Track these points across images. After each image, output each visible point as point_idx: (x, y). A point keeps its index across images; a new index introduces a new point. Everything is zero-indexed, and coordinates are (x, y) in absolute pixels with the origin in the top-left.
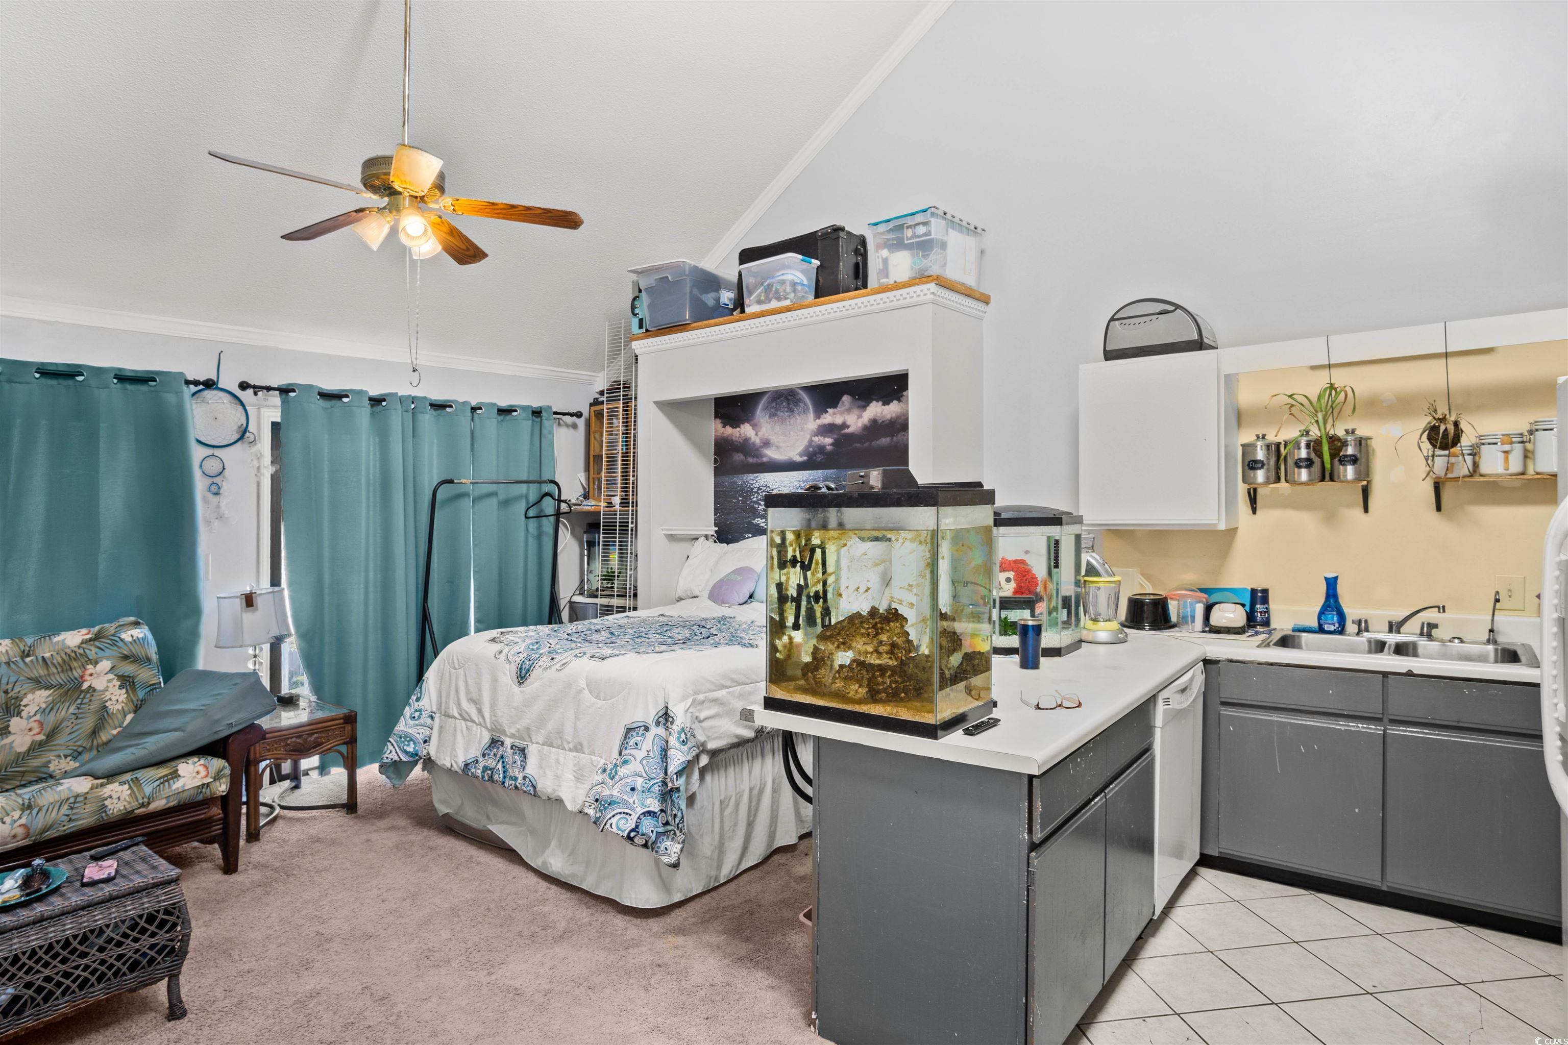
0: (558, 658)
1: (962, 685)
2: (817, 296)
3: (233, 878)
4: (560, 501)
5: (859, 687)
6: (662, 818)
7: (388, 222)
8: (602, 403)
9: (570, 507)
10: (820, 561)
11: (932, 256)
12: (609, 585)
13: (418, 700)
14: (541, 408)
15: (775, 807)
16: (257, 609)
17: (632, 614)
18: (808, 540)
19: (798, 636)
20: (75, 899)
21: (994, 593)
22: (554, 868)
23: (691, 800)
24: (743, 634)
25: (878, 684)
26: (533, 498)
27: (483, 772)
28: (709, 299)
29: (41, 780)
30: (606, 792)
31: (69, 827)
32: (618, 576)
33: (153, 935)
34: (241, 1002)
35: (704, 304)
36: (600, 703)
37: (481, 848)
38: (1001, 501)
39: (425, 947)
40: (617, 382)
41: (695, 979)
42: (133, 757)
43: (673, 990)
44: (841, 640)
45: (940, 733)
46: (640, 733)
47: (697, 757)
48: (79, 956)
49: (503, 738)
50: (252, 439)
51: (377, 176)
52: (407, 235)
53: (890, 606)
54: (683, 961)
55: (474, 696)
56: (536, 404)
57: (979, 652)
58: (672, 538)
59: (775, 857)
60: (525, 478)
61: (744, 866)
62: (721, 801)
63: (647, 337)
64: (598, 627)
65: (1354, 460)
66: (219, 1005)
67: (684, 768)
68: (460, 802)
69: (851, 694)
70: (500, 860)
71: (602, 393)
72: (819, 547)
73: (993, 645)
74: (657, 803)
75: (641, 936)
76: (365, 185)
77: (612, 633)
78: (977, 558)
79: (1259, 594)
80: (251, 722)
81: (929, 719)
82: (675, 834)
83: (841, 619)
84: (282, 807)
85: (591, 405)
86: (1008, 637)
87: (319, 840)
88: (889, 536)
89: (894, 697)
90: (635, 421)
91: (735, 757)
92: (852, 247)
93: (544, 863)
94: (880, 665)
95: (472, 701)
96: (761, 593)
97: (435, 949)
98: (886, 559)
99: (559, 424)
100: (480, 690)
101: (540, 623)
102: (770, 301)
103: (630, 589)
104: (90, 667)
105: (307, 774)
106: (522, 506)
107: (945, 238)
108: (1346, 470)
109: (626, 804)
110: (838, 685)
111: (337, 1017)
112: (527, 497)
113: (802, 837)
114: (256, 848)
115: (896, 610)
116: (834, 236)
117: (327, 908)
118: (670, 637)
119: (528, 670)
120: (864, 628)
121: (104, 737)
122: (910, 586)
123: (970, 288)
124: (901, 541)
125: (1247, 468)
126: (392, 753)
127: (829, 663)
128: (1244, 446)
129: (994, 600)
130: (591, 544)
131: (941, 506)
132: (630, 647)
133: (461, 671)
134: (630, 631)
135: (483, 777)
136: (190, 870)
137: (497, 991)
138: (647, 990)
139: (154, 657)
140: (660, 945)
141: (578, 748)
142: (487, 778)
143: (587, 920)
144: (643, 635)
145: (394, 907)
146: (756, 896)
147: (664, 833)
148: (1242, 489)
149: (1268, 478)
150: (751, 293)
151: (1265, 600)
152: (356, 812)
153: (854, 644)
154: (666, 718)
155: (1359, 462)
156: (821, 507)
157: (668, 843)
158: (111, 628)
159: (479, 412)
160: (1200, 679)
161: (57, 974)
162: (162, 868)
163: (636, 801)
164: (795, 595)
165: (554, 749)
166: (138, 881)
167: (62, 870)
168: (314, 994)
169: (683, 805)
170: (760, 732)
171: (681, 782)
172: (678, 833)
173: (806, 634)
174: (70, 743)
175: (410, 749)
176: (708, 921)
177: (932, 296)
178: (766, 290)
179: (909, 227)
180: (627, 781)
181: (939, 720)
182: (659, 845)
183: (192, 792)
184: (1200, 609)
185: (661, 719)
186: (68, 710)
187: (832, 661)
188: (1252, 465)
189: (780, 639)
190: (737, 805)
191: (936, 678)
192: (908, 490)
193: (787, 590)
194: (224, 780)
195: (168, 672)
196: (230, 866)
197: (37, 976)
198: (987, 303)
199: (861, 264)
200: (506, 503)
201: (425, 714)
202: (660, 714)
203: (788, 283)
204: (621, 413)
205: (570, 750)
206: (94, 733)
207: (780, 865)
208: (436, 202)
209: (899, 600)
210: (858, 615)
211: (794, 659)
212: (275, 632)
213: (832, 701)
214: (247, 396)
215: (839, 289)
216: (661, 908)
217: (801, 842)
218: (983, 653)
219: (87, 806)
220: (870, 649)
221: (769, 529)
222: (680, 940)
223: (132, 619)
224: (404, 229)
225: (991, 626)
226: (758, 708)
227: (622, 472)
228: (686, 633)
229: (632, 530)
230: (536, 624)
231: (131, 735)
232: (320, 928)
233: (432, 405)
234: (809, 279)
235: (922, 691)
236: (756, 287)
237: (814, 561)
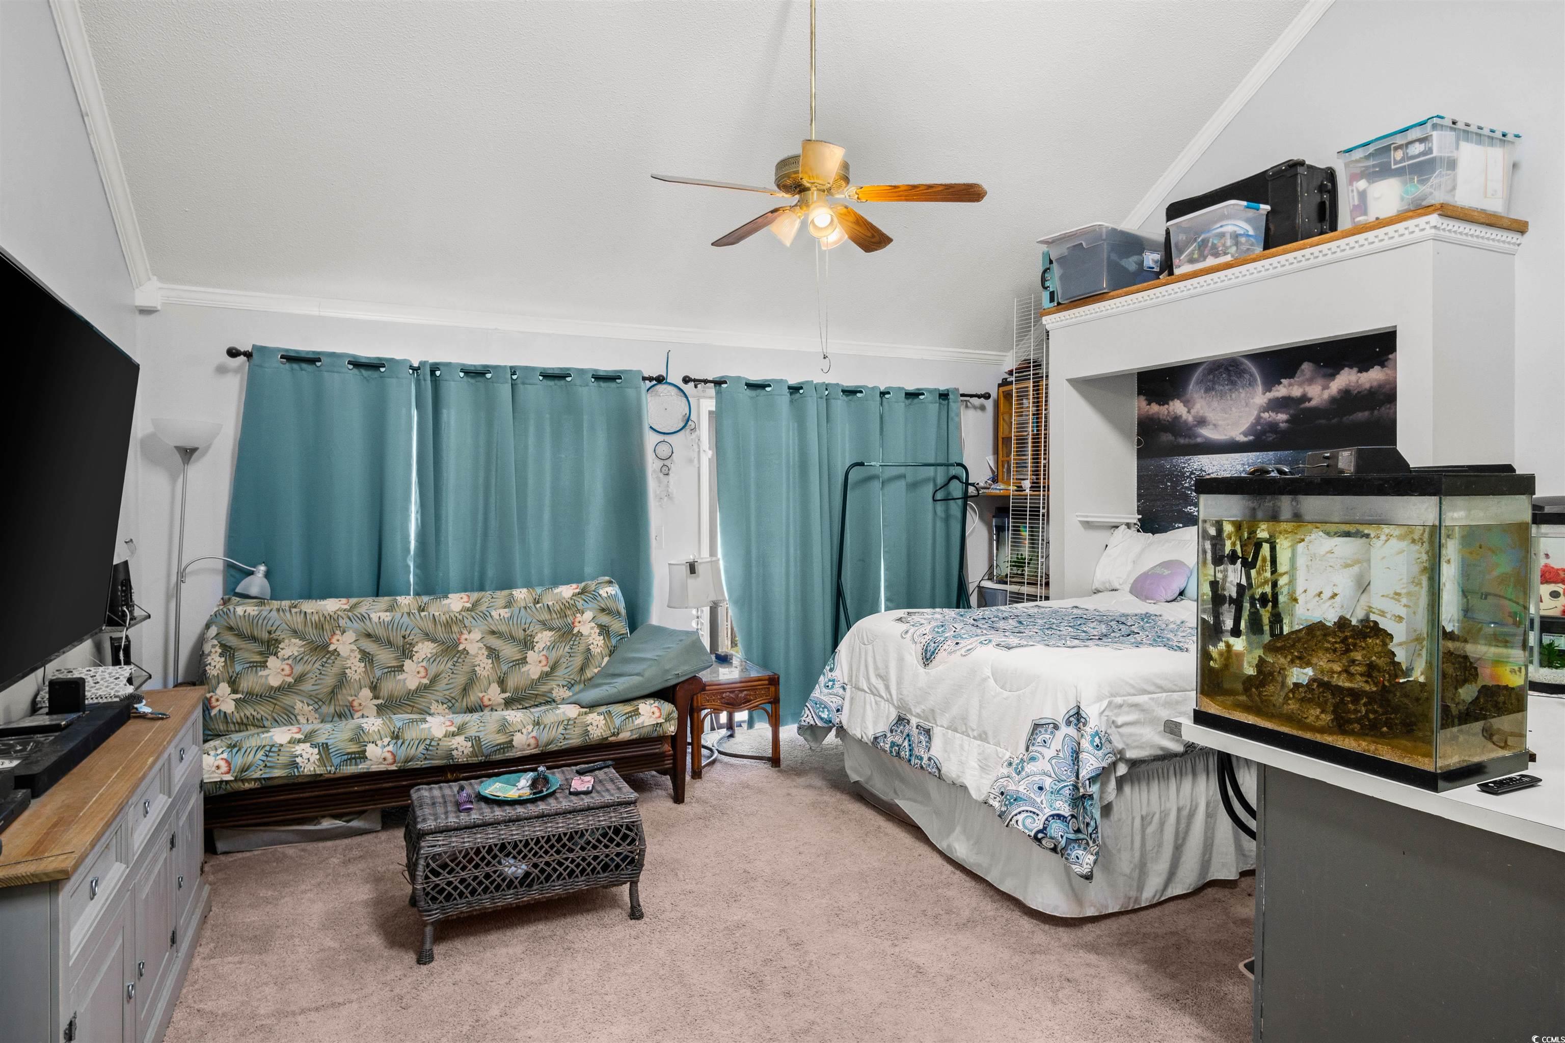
0: (963, 643)
1: (1478, 726)
2: (1266, 247)
3: (681, 807)
4: (967, 484)
5: (1322, 712)
6: (1073, 824)
7: (799, 217)
8: (1011, 383)
9: (977, 490)
10: (1268, 558)
11: (1434, 180)
12: (1019, 572)
13: (831, 670)
14: (948, 390)
15: (1209, 835)
16: (698, 576)
17: (1044, 603)
18: (1252, 532)
19: (1239, 644)
20: (565, 803)
21: (1532, 610)
22: (958, 854)
23: (1107, 810)
24: (1171, 636)
25: (1349, 712)
26: (940, 481)
27: (891, 747)
28: (1130, 264)
29: (547, 703)
30: (1012, 787)
31: (564, 744)
32: (1029, 563)
33: (618, 845)
34: (683, 917)
35: (1125, 270)
36: (1006, 694)
37: (889, 820)
38: (1542, 491)
39: (836, 905)
40: (1027, 361)
41: (1109, 1004)
42: (606, 693)
43: (1084, 1011)
44: (1296, 654)
45: (1441, 784)
46: (1049, 731)
47: (1114, 765)
48: (568, 850)
49: (909, 716)
50: (693, 427)
51: (788, 176)
52: (815, 226)
53: (1367, 616)
54: (1096, 981)
55: (882, 672)
56: (943, 387)
57: (1506, 687)
58: (1088, 525)
59: (1209, 890)
60: (932, 461)
61: (1171, 893)
62: (1142, 816)
63: (1059, 311)
64: (1006, 614)
66: (667, 915)
67: (1098, 775)
68: (869, 773)
69: (1310, 720)
70: (907, 835)
71: (1010, 373)
72: (1267, 541)
73: (1529, 679)
74: (1068, 808)
75: (1049, 944)
76: (778, 186)
77: (1020, 622)
78: (1503, 565)
80: (692, 675)
81: (1425, 764)
82: (1088, 844)
83: (1296, 628)
84: (720, 752)
85: (1000, 386)
86: (1554, 670)
87: (748, 786)
88: (1366, 532)
89: (1371, 730)
90: (1046, 401)
91: (1160, 771)
92: (1316, 182)
93: (949, 846)
94: (1350, 690)
95: (879, 676)
96: (1192, 591)
97: (844, 909)
98: (1365, 561)
99: (967, 406)
100: (887, 667)
101: (949, 606)
102: (1205, 258)
103: (1042, 577)
104: (578, 615)
105: (741, 726)
106: (930, 488)
107: (1455, 154)
109: (1033, 803)
110: (1292, 707)
111: (758, 952)
112: (934, 480)
113: (1244, 874)
114: (698, 784)
115: (1376, 623)
116: (1288, 174)
117: (753, 849)
118: (1084, 632)
119: (933, 653)
120: (1329, 642)
121: (589, 673)
122: (1396, 594)
123: (1494, 215)
124: (1383, 538)
126: (808, 718)
127: (1280, 679)
129: (1532, 621)
130: (1000, 529)
131: (1446, 495)
132: (1038, 639)
133: (870, 647)
134: (1040, 622)
135: (891, 752)
136: (647, 795)
137: (900, 963)
138: (1054, 1003)
139: (623, 611)
140: (1070, 958)
141: (982, 737)
142: (894, 754)
143: (991, 913)
144: (1054, 626)
145: (810, 861)
146: (1185, 930)
147: (1076, 841)
150: (1181, 252)
152: (779, 766)
153: (1314, 660)
154: (1077, 718)
156: (1269, 494)
157: (1081, 852)
158: (592, 585)
159: (887, 396)
161: (554, 861)
162: (624, 790)
163: (1044, 802)
164: (1234, 595)
165: (958, 735)
166: (607, 798)
167: (557, 778)
168: (741, 926)
169: (1097, 814)
170: (1190, 748)
171: (1094, 789)
172: (1091, 843)
173: (1250, 643)
174: (566, 676)
175: (825, 715)
176: (1126, 945)
177: (1433, 231)
178: (1200, 247)
179: (1400, 147)
180: (1035, 778)
181: (1441, 768)
182: (1069, 851)
183: (649, 729)
185: (1072, 719)
186: (563, 650)
187: (1285, 677)
189: (1215, 645)
190: (1162, 824)
191: (1436, 714)
192: (1394, 475)
193: (1224, 589)
194: (673, 722)
195: (633, 626)
196: (678, 797)
197: (541, 860)
198: (1523, 232)
199: (1327, 203)
200: (914, 486)
201: (837, 685)
202: (1071, 713)
203: (1228, 236)
204: (1031, 393)
205: (974, 738)
206: (582, 670)
207: (1215, 900)
208: (842, 193)
209: (1380, 610)
210: (1320, 626)
211: (1233, 669)
212: (713, 597)
213: (1282, 725)
214: (689, 388)
215: (1297, 236)
216: (1072, 919)
217: (1243, 879)
218: (1513, 689)
219: (576, 729)
220: (1337, 667)
221: (1201, 517)
222: (1092, 958)
223: (607, 578)
224: (813, 221)
225: (1527, 653)
226: (1187, 722)
227: (1033, 455)
228: (1103, 629)
229: (1043, 516)
230: (942, 607)
231: (608, 674)
232: (748, 867)
233: (844, 391)
234: (1255, 229)
235: (1414, 727)
236: (1187, 244)
237: (1260, 558)
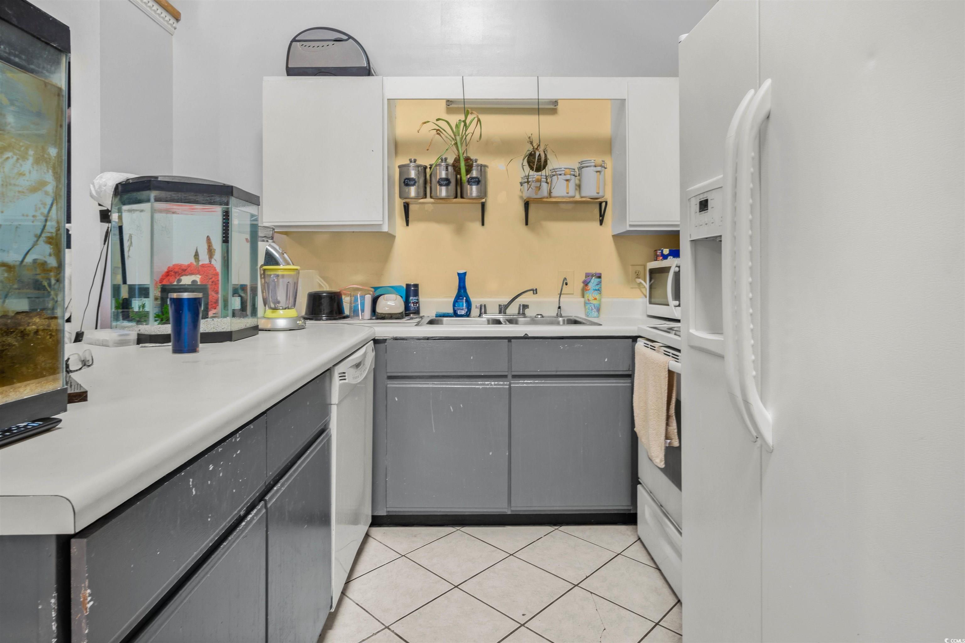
65: (477, 181)
79: (412, 288)
108: (471, 189)
125: (403, 184)
128: (400, 167)
148: (398, 204)
149: (418, 193)
151: (416, 294)
155: (480, 183)
160: (371, 355)
184: (368, 299)
188: (407, 182)
198: (177, 19)
